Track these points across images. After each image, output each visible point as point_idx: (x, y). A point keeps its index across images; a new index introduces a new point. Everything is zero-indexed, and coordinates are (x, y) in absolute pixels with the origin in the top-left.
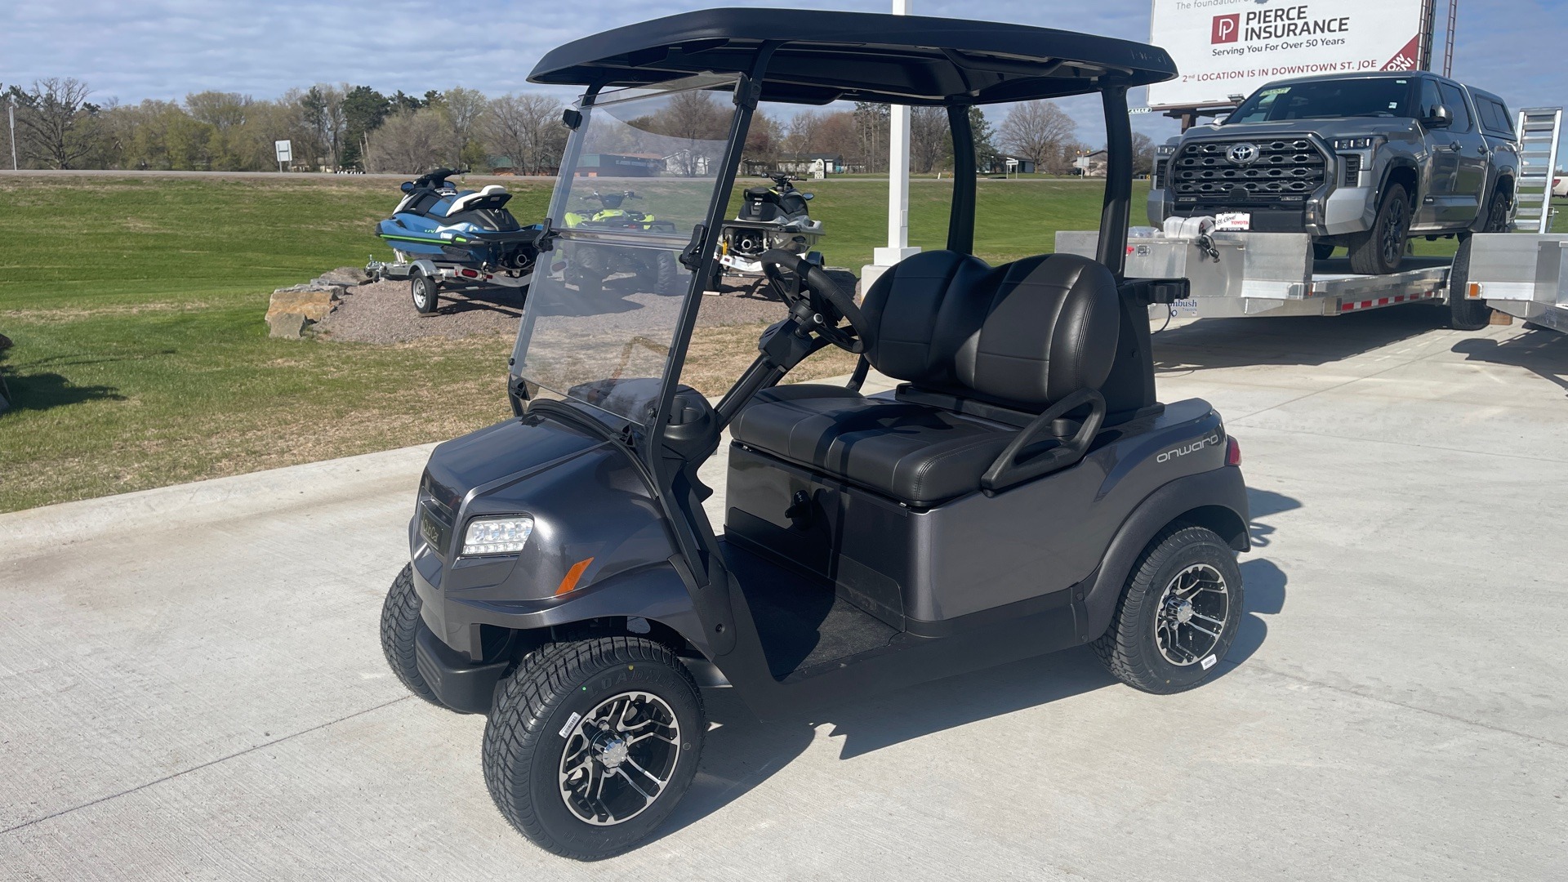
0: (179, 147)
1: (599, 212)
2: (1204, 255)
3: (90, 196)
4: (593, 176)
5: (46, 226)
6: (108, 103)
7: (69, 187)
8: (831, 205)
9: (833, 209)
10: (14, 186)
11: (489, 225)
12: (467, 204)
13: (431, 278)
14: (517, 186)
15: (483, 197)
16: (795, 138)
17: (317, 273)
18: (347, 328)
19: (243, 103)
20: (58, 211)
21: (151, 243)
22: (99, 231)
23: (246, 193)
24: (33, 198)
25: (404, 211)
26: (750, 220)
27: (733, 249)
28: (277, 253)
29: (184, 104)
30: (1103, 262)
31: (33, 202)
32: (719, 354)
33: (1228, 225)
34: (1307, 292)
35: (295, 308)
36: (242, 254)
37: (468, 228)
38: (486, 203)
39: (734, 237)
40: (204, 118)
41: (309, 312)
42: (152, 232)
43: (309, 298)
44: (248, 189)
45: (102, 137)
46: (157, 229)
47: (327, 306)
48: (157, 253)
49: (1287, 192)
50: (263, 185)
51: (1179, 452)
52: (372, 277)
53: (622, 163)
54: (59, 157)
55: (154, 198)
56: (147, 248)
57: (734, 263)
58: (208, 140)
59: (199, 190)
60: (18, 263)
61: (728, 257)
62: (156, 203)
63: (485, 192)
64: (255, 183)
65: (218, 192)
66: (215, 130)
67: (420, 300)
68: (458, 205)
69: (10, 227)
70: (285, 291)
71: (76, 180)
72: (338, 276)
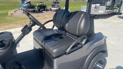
1: (40, 3)
2: (96, 8)
11: (29, 5)
13: (23, 10)
17: (14, 9)
18: (15, 14)
25: (21, 3)
26: (54, 4)
30: (87, 12)
32: (49, 17)
33: (98, 5)
34: (105, 12)
37: (27, 5)
38: (28, 2)
39: (52, 6)
41: (12, 13)
43: (12, 11)
47: (14, 12)
49: (103, 2)
51: (98, 43)
52: (19, 9)
61: (52, 8)
67: (23, 12)
68: (26, 3)
72: (16, 9)
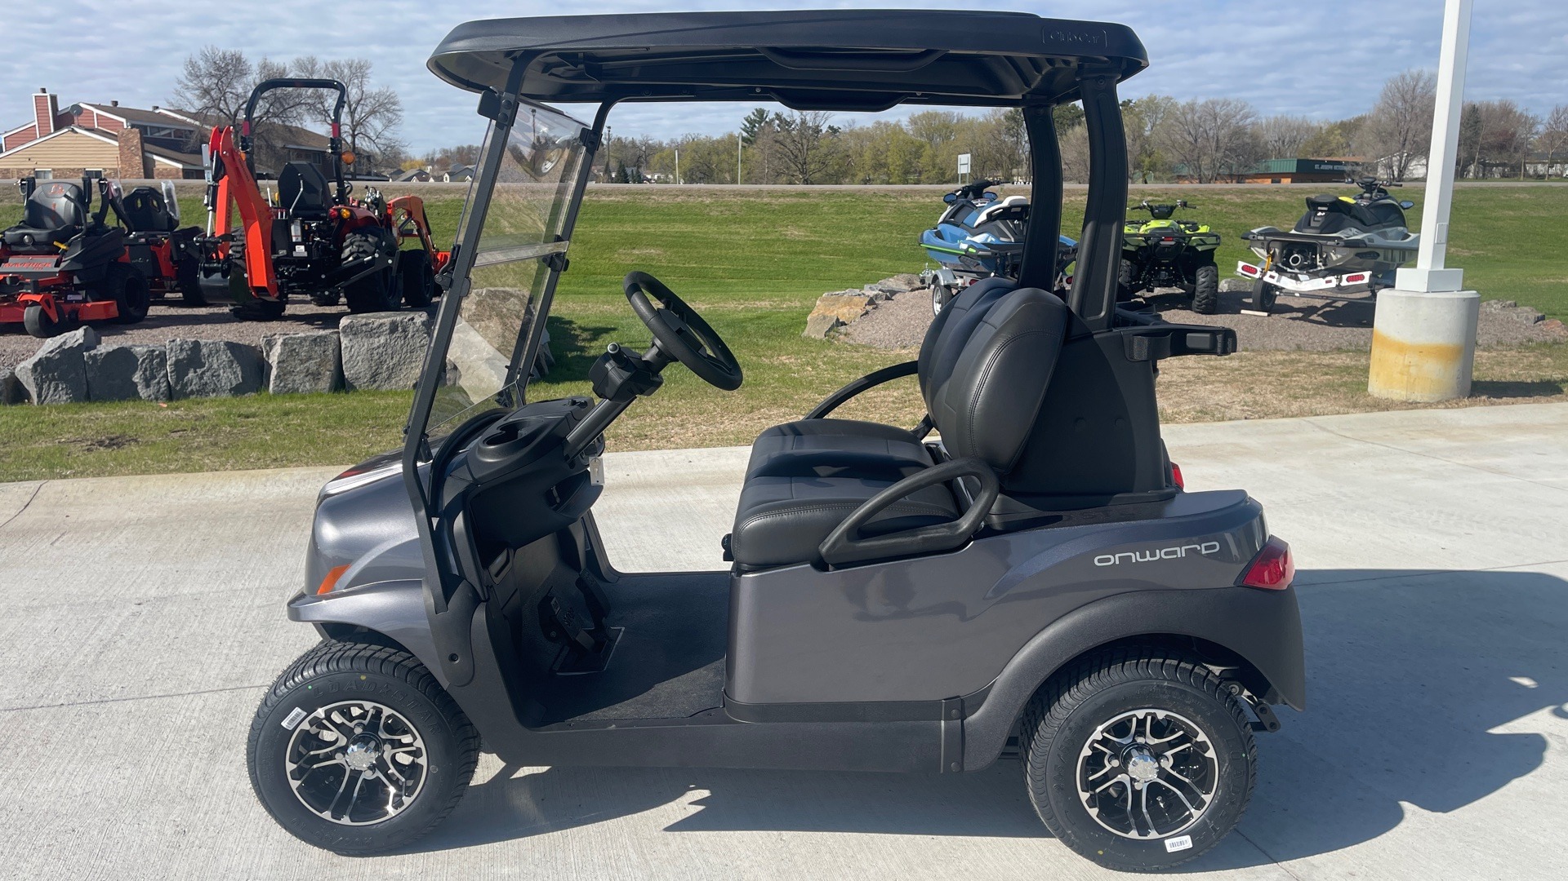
0: (897, 163)
1: (1145, 223)
3: (766, 207)
4: (1286, 182)
5: (726, 233)
6: (847, 125)
7: (752, 199)
8: (1543, 214)
9: (1543, 218)
10: (711, 198)
11: (1006, 236)
12: (989, 215)
13: (948, 287)
14: (1151, 195)
15: (1004, 208)
16: (1551, 135)
17: (873, 280)
18: (866, 332)
19: (955, 121)
20: (738, 220)
21: (800, 248)
22: (763, 237)
23: (891, 204)
24: (723, 208)
25: (944, 222)
26: (1308, 232)
27: (1280, 265)
28: (899, 259)
29: (907, 123)
31: (722, 212)
35: (833, 311)
36: (869, 260)
37: (987, 238)
38: (1006, 214)
39: (1281, 252)
40: (922, 135)
41: (844, 314)
42: (803, 239)
43: (849, 303)
44: (893, 200)
45: (840, 155)
46: (807, 236)
47: (860, 310)
48: (801, 258)
50: (906, 196)
51: (1135, 557)
53: (1323, 167)
54: (801, 173)
55: (814, 209)
56: (795, 253)
57: (1278, 281)
58: (921, 156)
59: (852, 202)
60: (696, 263)
61: (1274, 273)
62: (814, 214)
63: (1006, 203)
64: (900, 195)
65: (868, 203)
66: (928, 146)
67: (939, 308)
68: (983, 217)
69: (699, 232)
70: (832, 295)
71: (759, 194)
72: (891, 283)
